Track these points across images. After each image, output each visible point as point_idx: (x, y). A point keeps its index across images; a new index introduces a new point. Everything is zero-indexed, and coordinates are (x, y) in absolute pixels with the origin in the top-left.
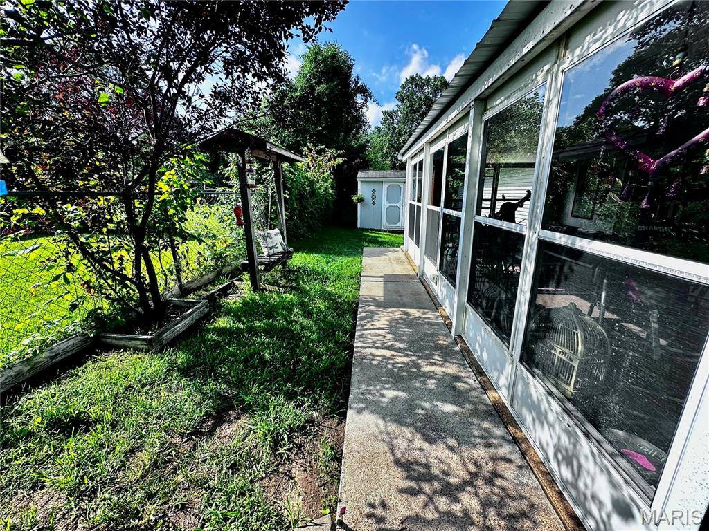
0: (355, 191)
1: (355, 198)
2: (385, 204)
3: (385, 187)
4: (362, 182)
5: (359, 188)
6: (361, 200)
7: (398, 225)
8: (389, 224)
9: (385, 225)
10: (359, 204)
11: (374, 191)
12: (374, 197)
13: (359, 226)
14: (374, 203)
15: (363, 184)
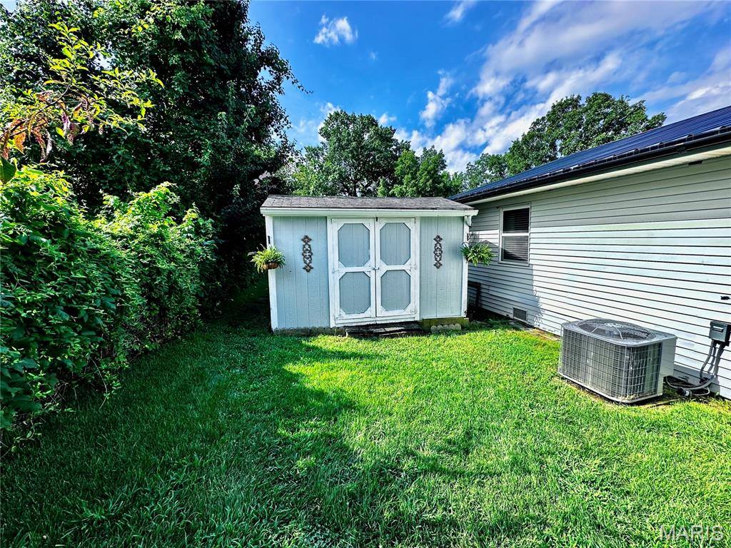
0: (259, 240)
1: (259, 259)
2: (337, 269)
3: (333, 229)
4: (275, 218)
5: (269, 231)
6: (275, 263)
7: (367, 313)
8: (348, 313)
9: (338, 317)
10: (272, 275)
11: (306, 240)
12: (307, 253)
13: (275, 324)
14: (308, 268)
15: (277, 223)
